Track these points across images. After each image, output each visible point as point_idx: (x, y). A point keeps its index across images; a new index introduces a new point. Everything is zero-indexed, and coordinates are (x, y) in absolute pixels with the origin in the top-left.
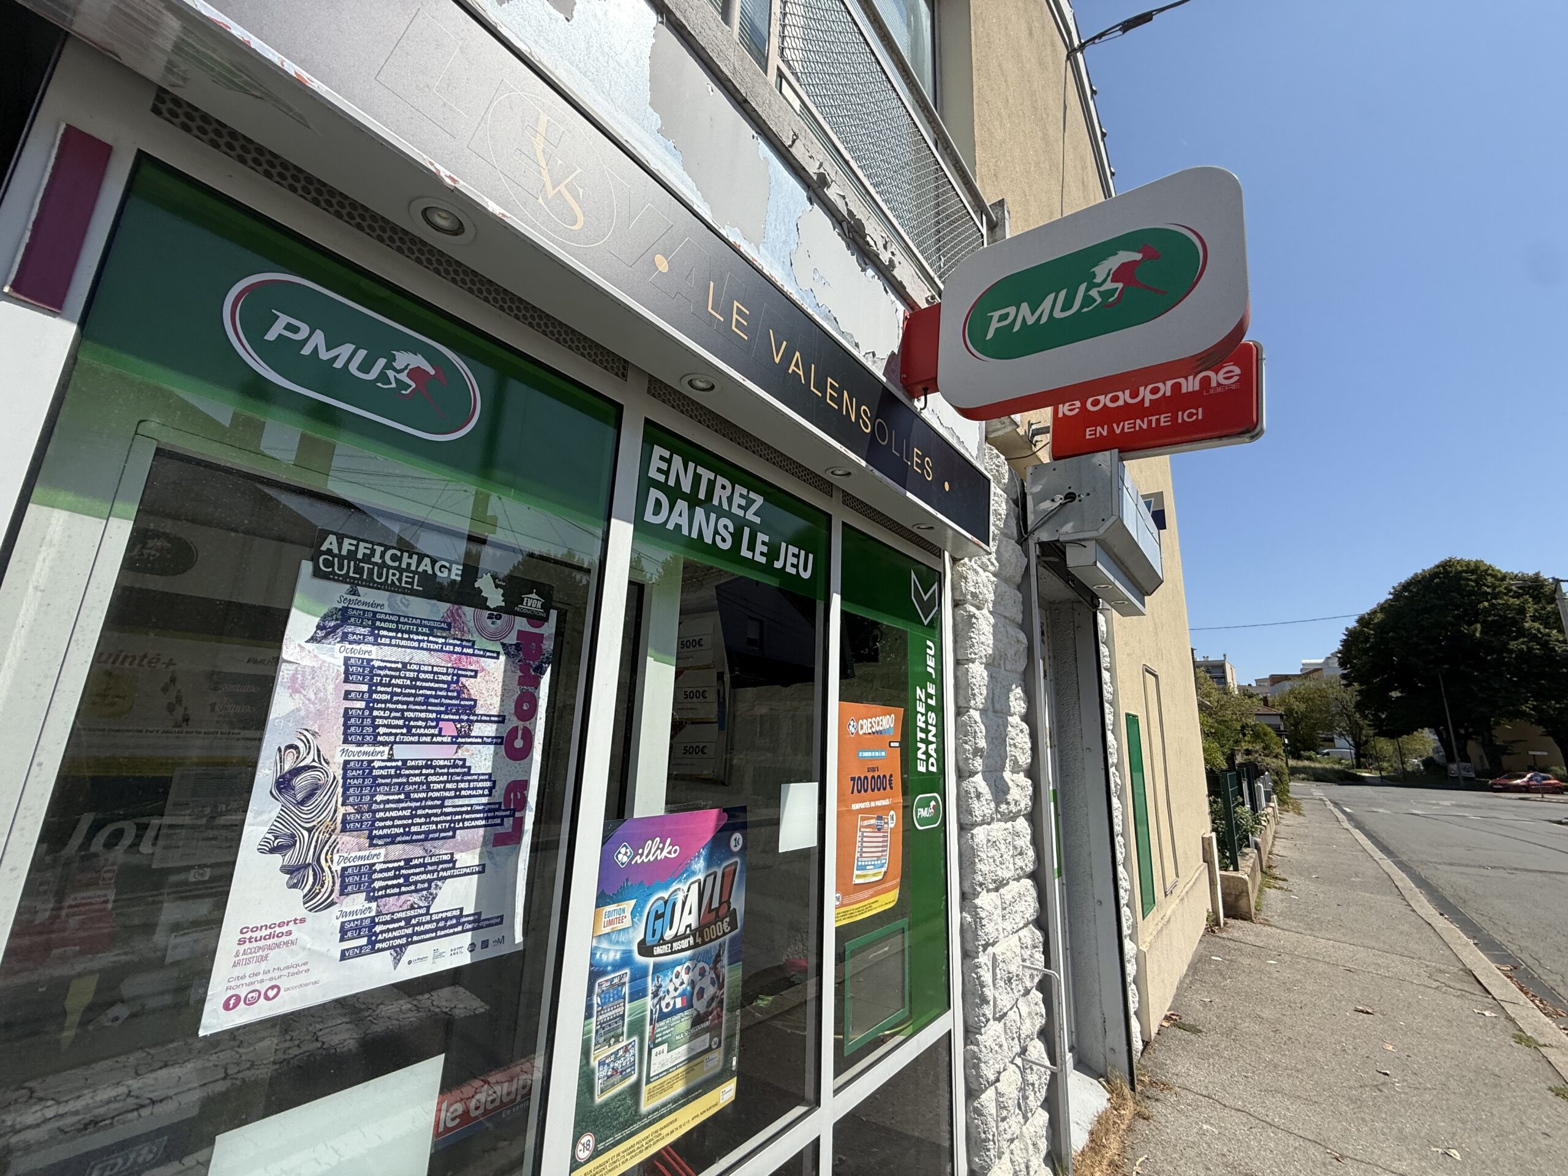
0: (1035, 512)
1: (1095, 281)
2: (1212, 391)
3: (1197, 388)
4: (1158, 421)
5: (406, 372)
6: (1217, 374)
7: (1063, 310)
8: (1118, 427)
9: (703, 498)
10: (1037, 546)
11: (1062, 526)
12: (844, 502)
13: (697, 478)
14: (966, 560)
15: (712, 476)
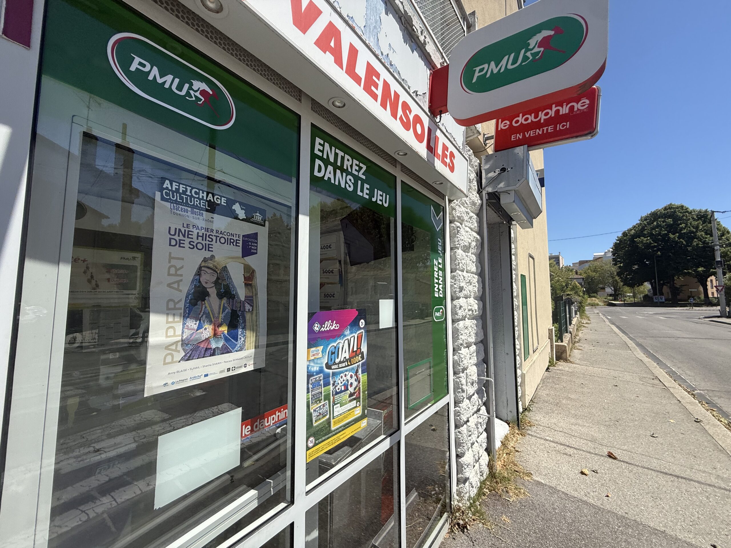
0: (486, 178)
1: (529, 47)
2: (574, 113)
3: (567, 112)
4: (547, 129)
5: (199, 92)
6: (577, 104)
7: (512, 64)
8: (527, 134)
9: (339, 165)
10: (487, 194)
11: (499, 185)
12: (401, 170)
13: (336, 155)
14: (455, 201)
15: (343, 154)
